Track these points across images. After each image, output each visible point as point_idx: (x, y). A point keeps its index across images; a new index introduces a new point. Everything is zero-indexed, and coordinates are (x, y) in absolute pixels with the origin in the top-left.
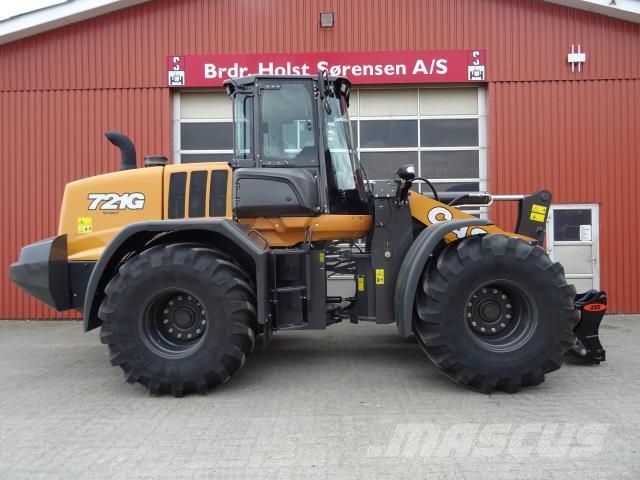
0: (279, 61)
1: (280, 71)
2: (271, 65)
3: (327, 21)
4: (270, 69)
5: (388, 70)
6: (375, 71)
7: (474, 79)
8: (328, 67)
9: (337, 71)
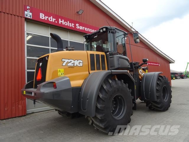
1: (66, 24)
4: (63, 22)
6: (90, 30)
8: (79, 26)
9: (81, 28)
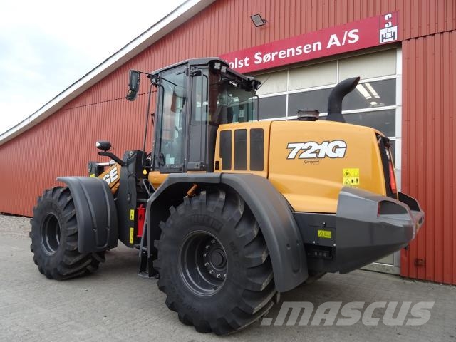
1: (231, 66)
3: (258, 22)
5: (307, 49)
6: (296, 52)
7: (385, 41)
8: (262, 56)
9: (268, 58)
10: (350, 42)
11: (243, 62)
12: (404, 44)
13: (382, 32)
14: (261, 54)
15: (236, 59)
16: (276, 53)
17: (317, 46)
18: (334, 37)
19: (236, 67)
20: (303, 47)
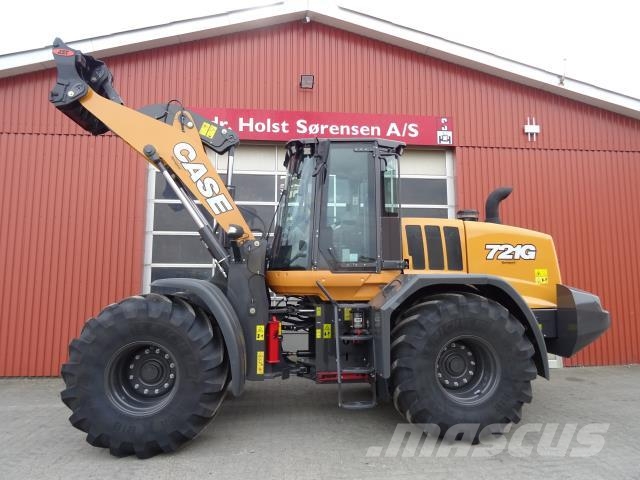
0: (260, 117)
1: (260, 127)
2: (251, 120)
3: (307, 83)
4: (250, 124)
5: (364, 131)
6: (351, 131)
7: (442, 143)
9: (315, 129)
10: (410, 135)
11: (280, 127)
12: (458, 149)
13: (440, 133)
14: (305, 122)
15: (269, 121)
16: (327, 126)
17: (376, 131)
18: (393, 125)
19: (269, 130)
20: (360, 127)
